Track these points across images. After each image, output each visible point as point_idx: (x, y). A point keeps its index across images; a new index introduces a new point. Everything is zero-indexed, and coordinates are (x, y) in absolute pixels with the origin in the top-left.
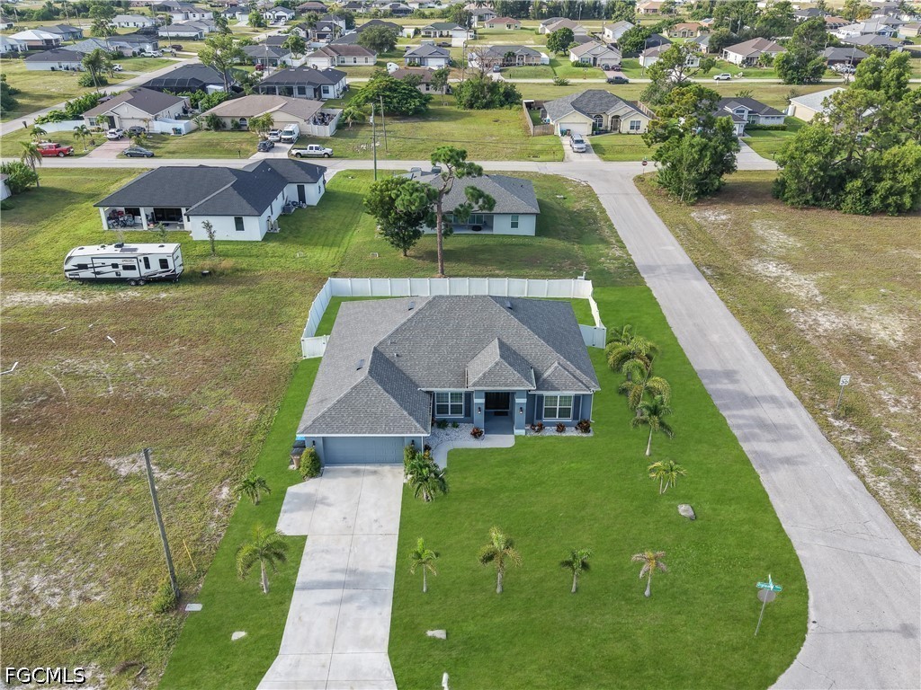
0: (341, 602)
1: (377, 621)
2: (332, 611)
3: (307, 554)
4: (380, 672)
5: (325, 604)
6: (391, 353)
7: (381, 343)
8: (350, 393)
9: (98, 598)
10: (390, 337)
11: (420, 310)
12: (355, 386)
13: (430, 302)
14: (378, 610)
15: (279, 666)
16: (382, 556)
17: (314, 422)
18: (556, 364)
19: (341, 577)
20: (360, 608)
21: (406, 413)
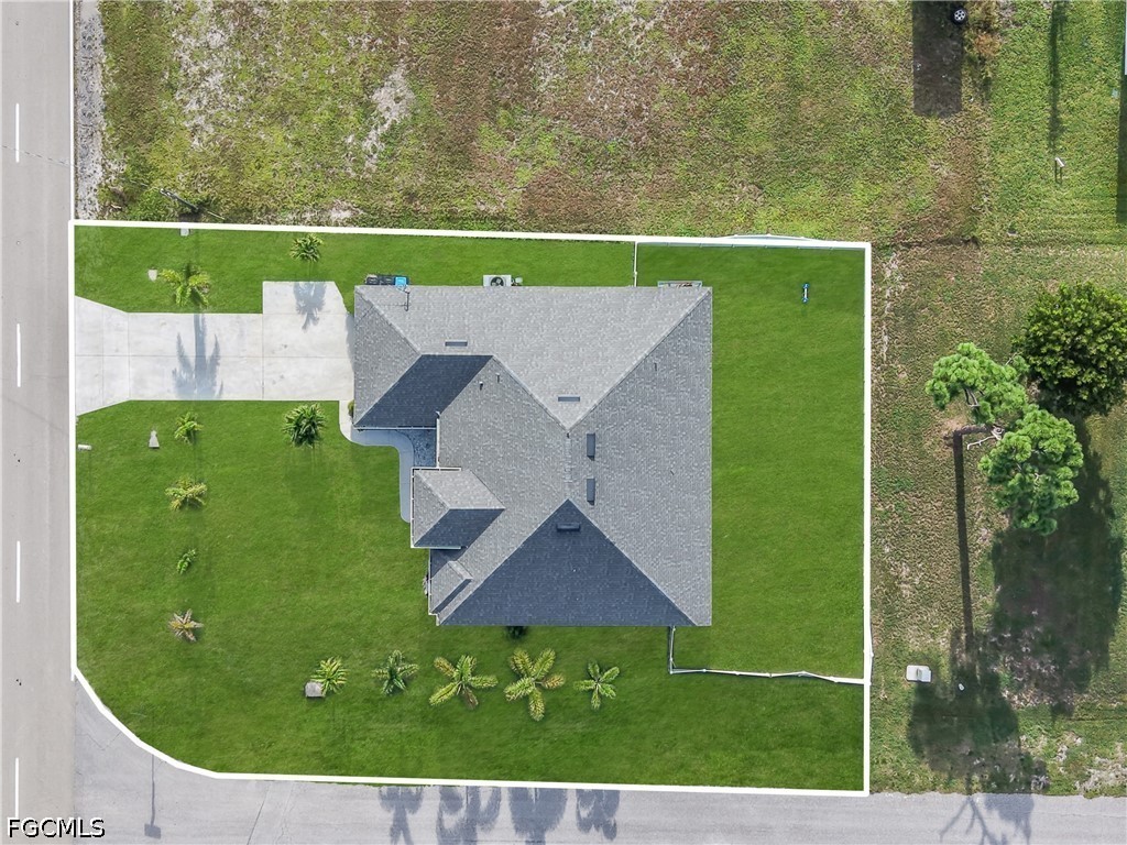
0: (182, 357)
1: (161, 388)
2: (172, 349)
3: (238, 317)
4: (112, 396)
5: (179, 342)
6: (483, 375)
7: (499, 363)
8: (400, 337)
9: (196, 142)
10: (508, 374)
11: (546, 410)
12: (408, 342)
13: (558, 422)
14: (172, 388)
15: (117, 316)
16: (234, 386)
17: (368, 302)
18: (467, 577)
19: (209, 352)
20: (174, 372)
21: (377, 401)
